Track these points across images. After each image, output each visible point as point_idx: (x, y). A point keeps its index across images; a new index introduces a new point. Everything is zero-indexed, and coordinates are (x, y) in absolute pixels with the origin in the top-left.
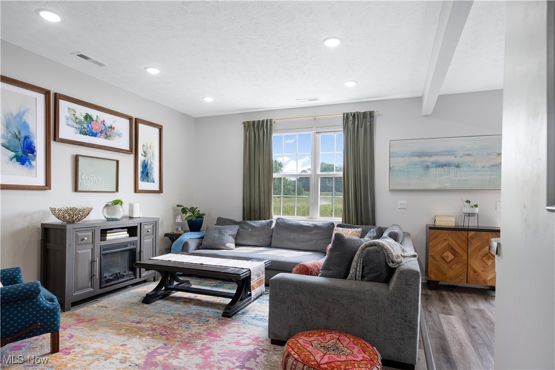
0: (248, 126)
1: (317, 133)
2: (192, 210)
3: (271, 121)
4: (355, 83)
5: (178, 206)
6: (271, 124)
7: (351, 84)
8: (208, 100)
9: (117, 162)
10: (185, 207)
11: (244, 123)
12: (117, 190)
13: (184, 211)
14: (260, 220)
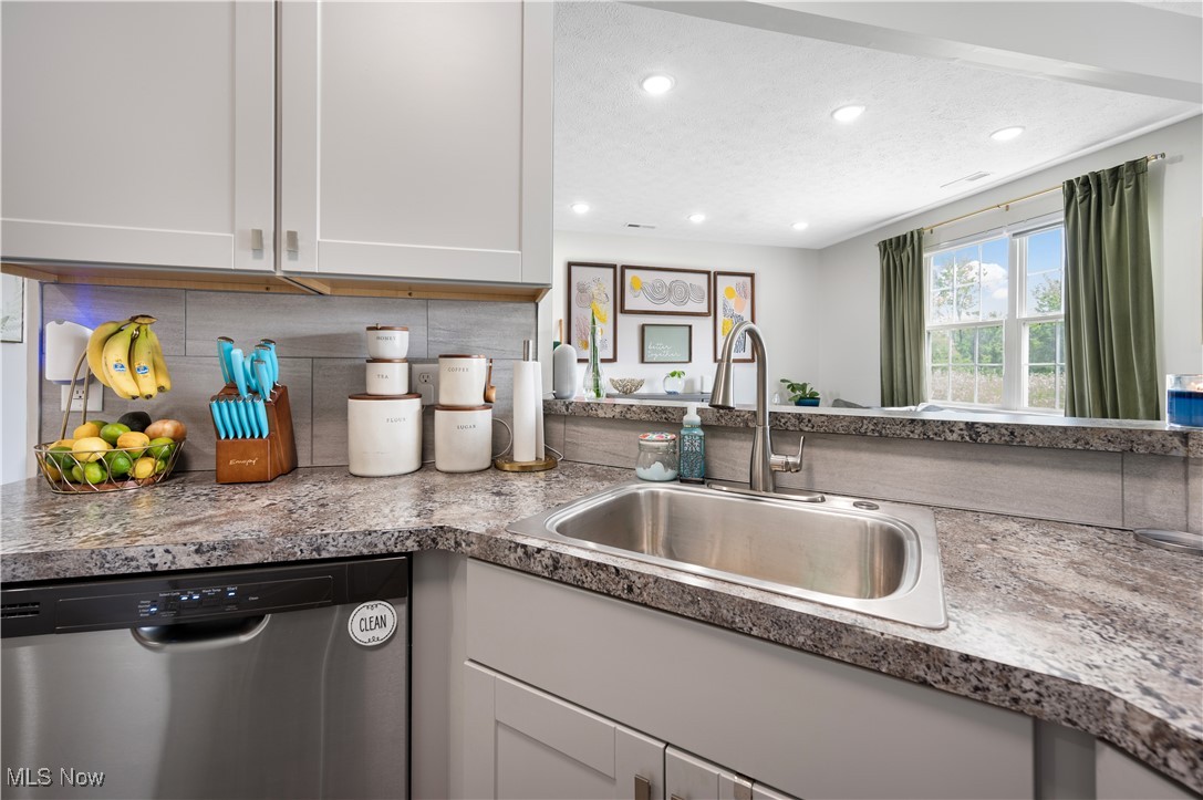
0: (885, 249)
1: (1014, 235)
2: (804, 387)
3: (920, 232)
4: (1018, 131)
5: (783, 381)
6: (920, 238)
7: (1008, 135)
8: (801, 226)
9: (690, 327)
10: (794, 382)
11: (879, 245)
12: (690, 360)
13: (793, 387)
14: (893, 405)
